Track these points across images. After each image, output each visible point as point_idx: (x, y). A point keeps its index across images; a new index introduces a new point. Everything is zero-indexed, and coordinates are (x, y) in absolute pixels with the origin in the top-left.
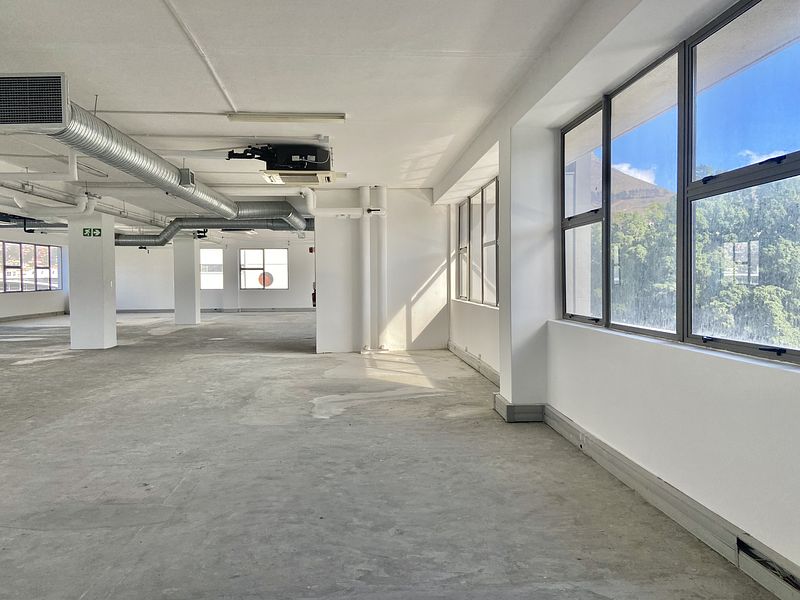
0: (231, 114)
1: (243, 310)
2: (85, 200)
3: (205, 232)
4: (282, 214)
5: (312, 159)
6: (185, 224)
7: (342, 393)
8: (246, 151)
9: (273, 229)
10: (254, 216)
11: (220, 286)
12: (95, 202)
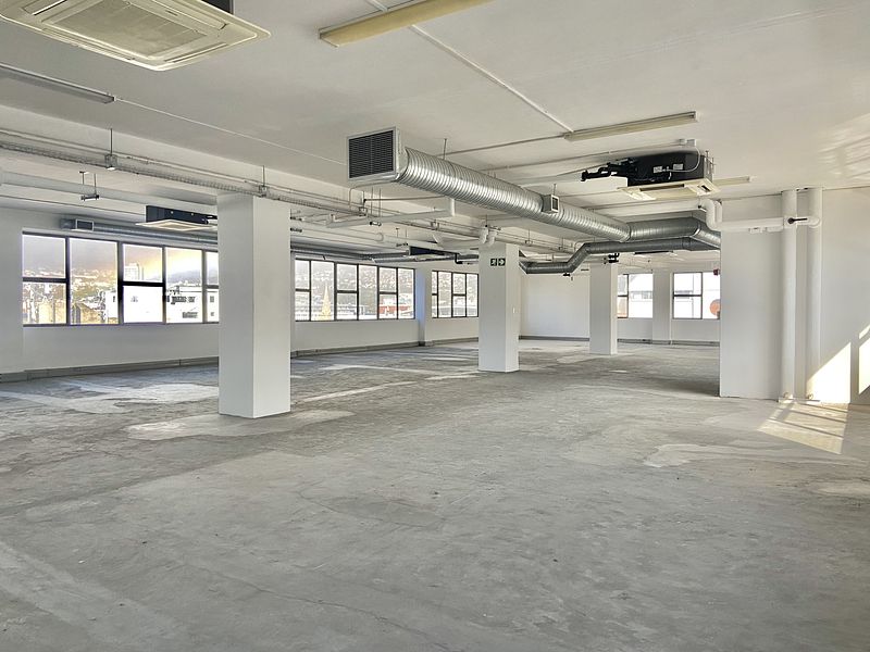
0: (567, 135)
1: (675, 343)
2: (486, 232)
3: (615, 256)
4: (686, 232)
5: (679, 167)
6: (593, 249)
7: (703, 444)
8: (600, 170)
9: (690, 249)
10: (656, 235)
11: (649, 314)
12: (495, 234)
